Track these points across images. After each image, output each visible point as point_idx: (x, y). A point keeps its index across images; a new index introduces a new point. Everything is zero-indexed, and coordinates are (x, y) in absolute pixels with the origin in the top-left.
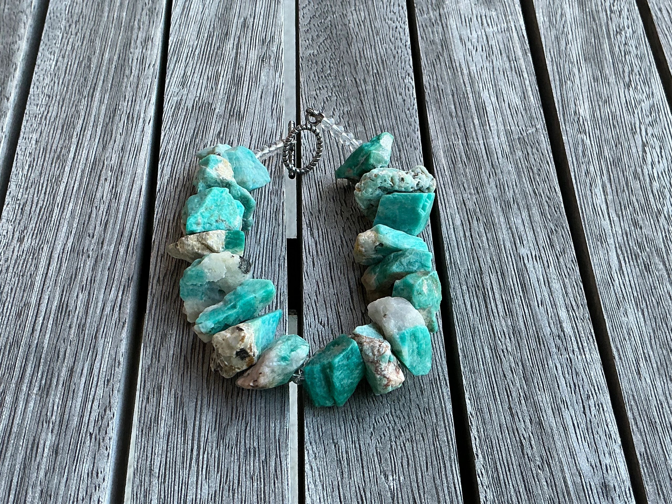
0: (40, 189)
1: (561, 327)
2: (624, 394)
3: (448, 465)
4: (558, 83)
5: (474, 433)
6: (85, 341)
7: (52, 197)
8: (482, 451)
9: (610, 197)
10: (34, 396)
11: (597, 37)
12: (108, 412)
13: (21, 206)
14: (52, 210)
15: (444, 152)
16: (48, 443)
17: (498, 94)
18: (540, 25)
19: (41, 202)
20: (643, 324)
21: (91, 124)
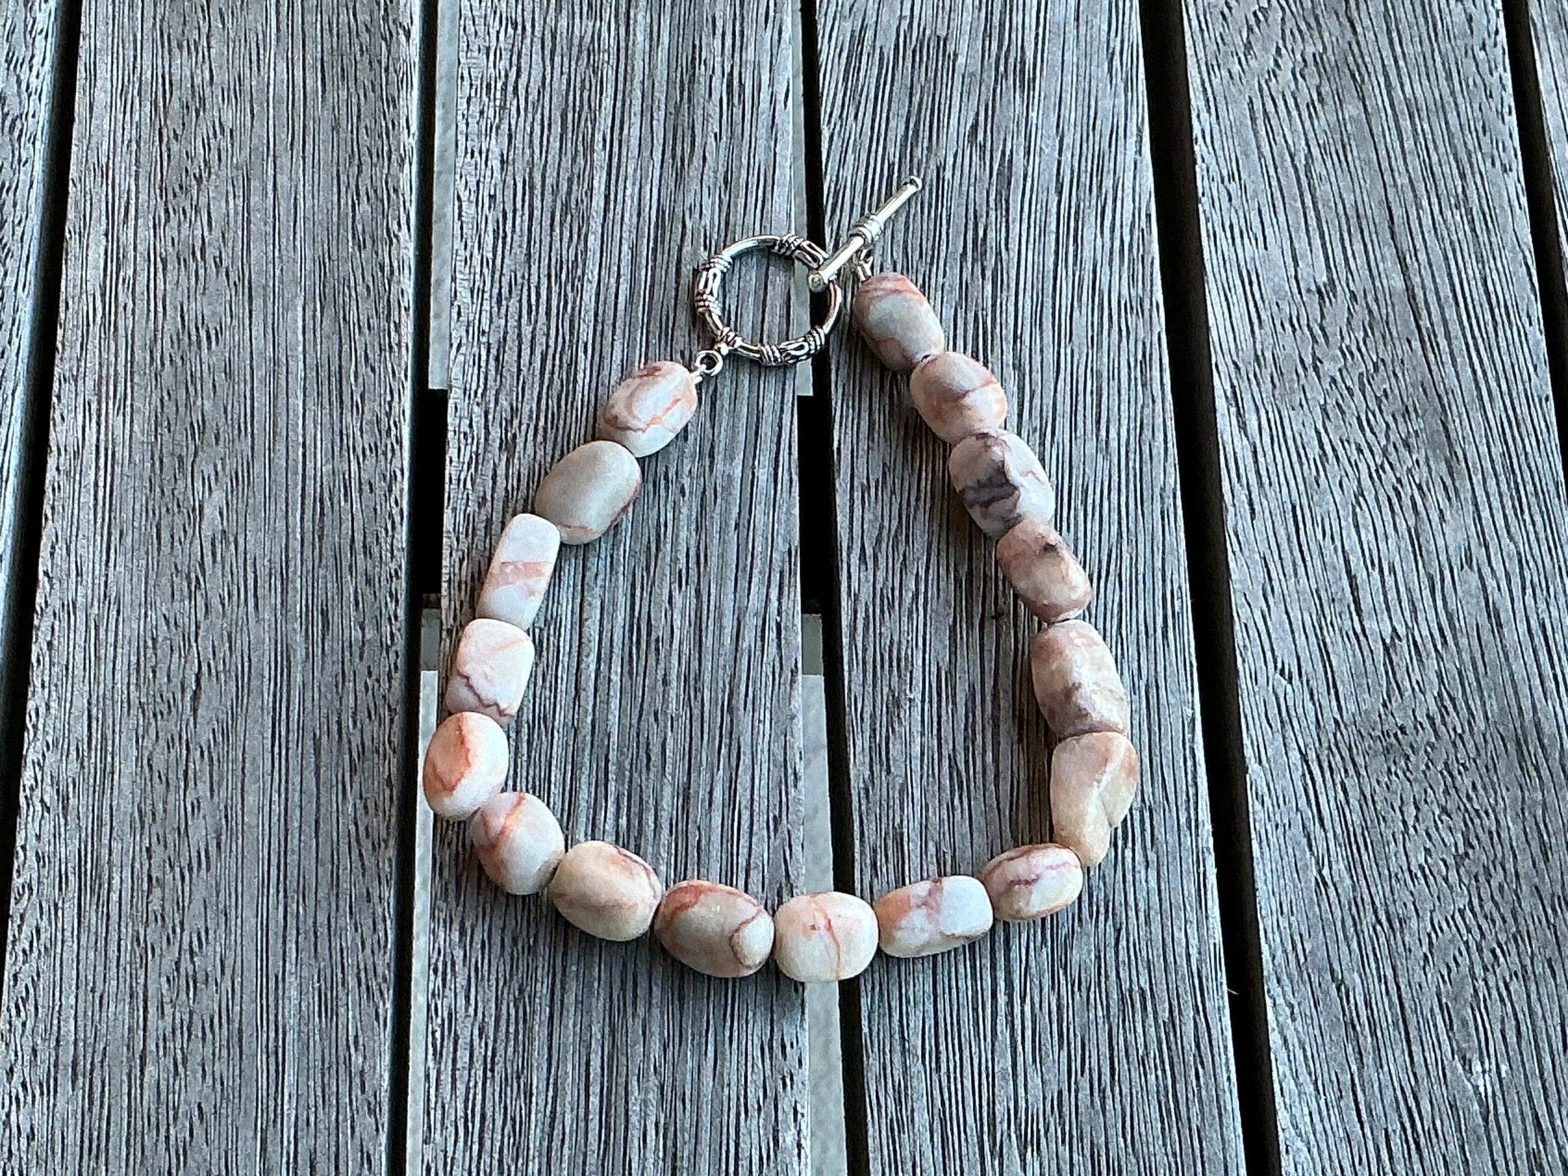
0: (533, 301)
6: (706, 719)
7: (567, 325)
13: (494, 351)
14: (573, 362)
19: (541, 339)
21: (637, 108)
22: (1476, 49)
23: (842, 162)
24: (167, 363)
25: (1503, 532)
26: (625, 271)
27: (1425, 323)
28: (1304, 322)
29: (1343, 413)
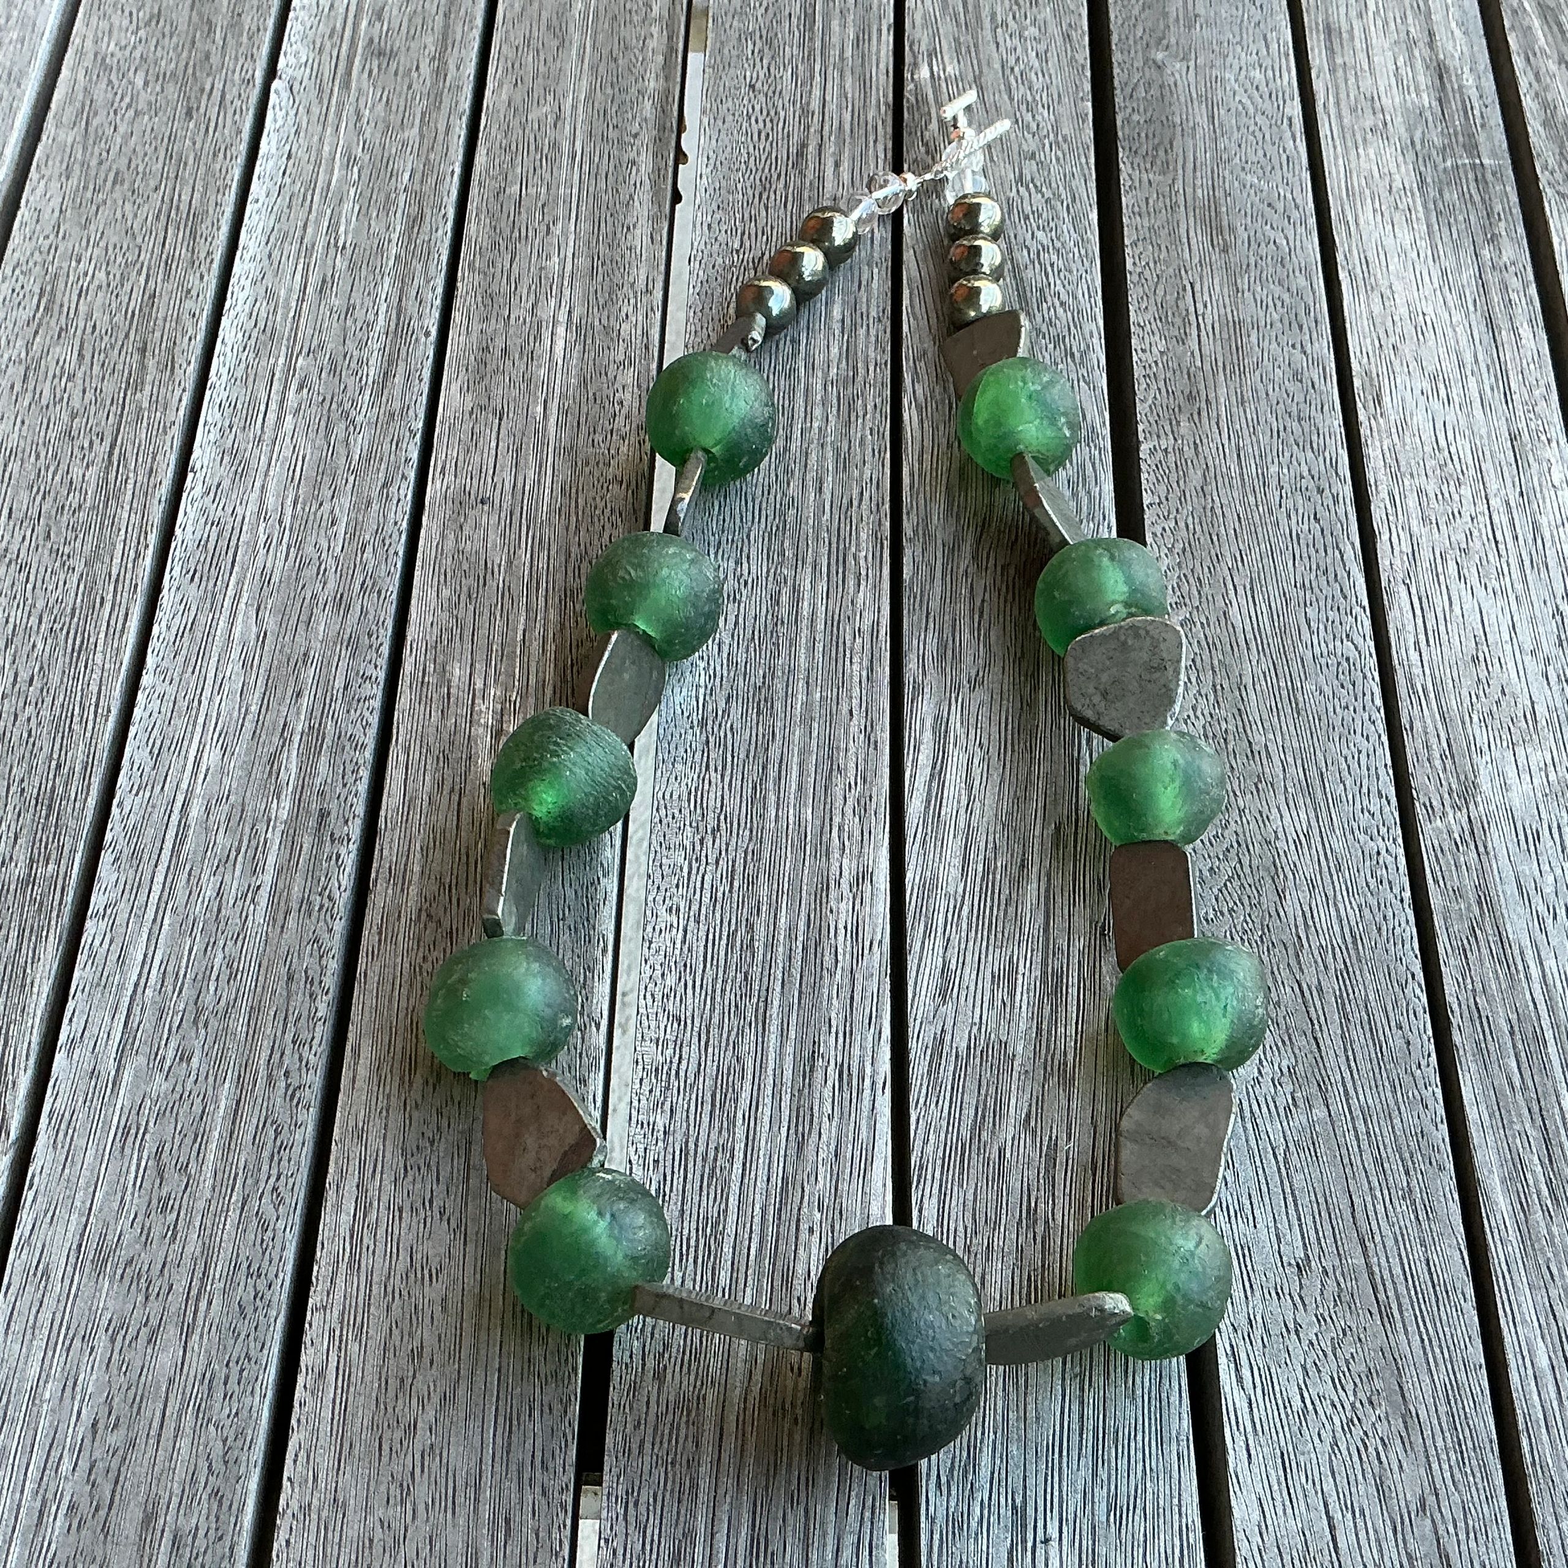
22: (1414, 1067)
23: (926, 1142)
24: (397, 1295)
25: (1449, 1482)
26: (756, 1228)
27: (1382, 1296)
28: (1286, 1291)
29: (1319, 1371)
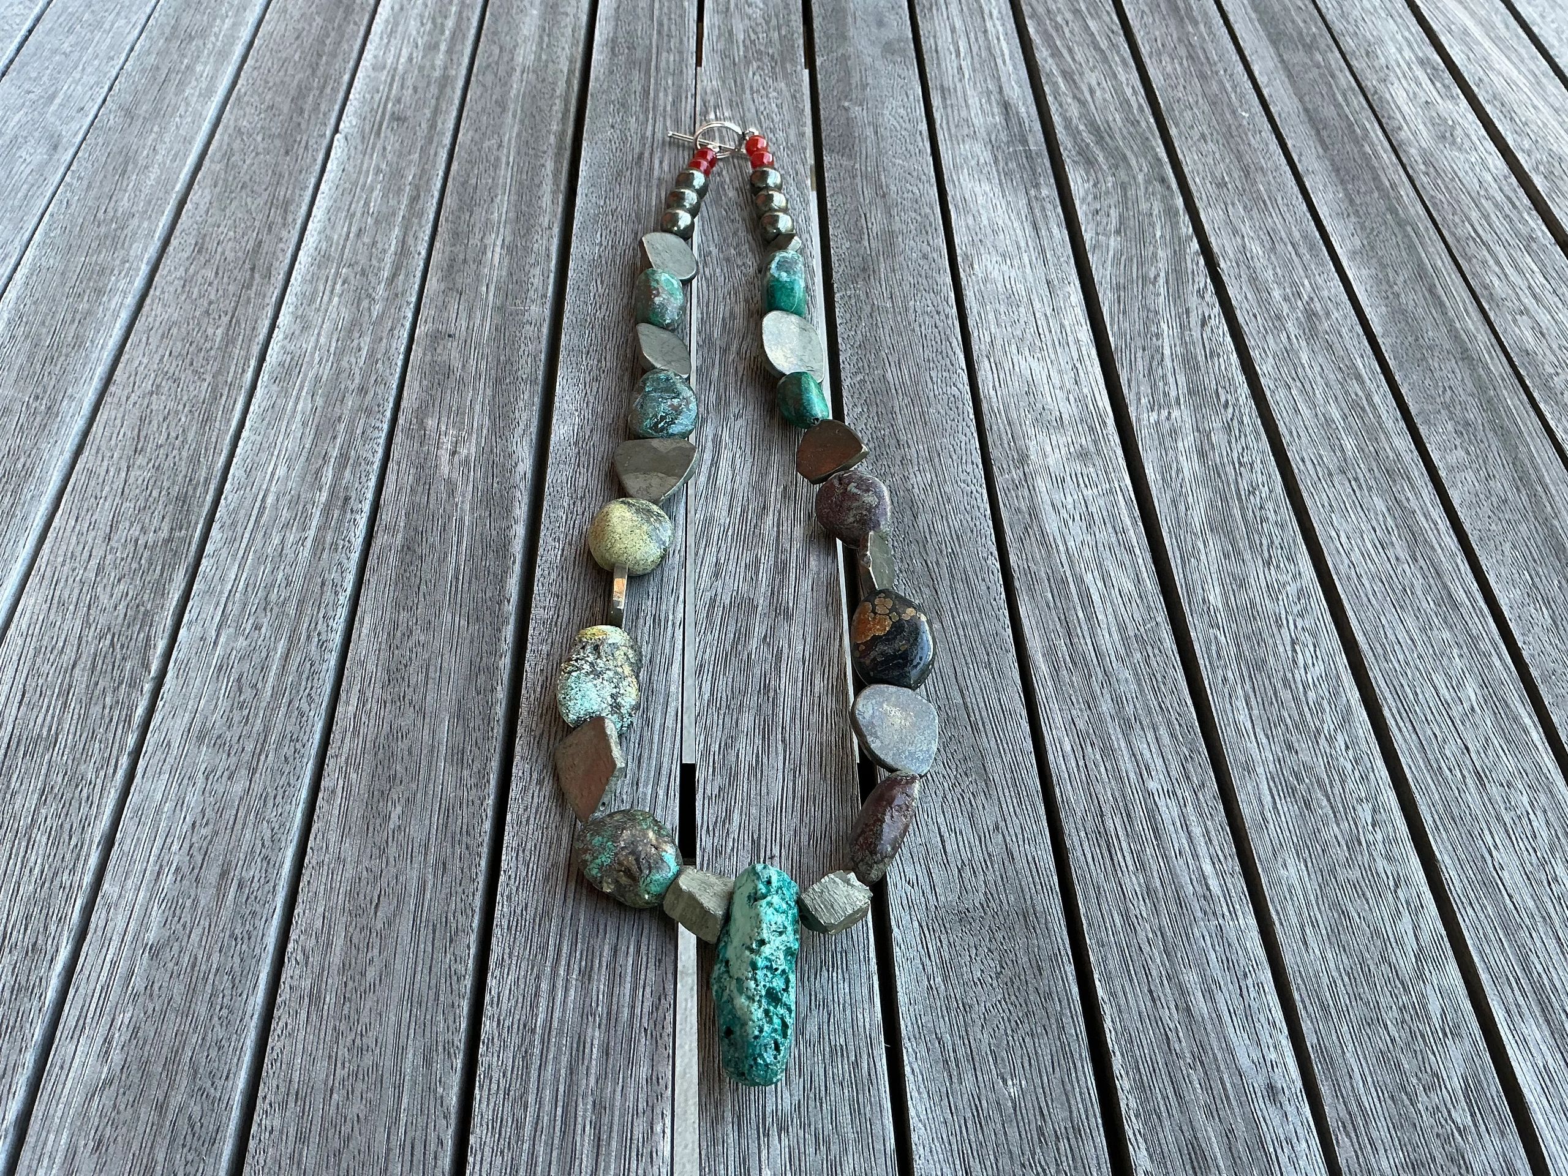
1: (1207, 884)
2: (1289, 971)
3: (1079, 1065)
4: (1179, 561)
5: (1108, 1024)
8: (1120, 1047)
9: (1255, 712)
10: (574, 982)
11: (1224, 499)
12: (663, 1001)
15: (1044, 655)
16: (596, 1042)
17: (1105, 577)
18: (1152, 485)
20: (1307, 879)
